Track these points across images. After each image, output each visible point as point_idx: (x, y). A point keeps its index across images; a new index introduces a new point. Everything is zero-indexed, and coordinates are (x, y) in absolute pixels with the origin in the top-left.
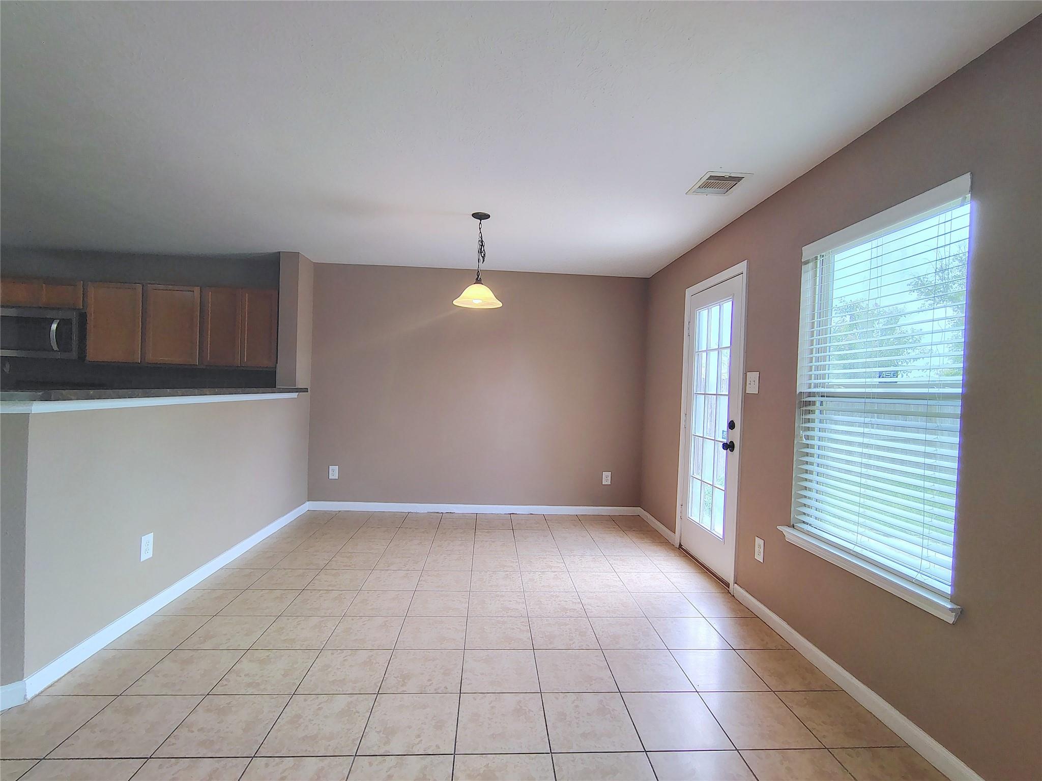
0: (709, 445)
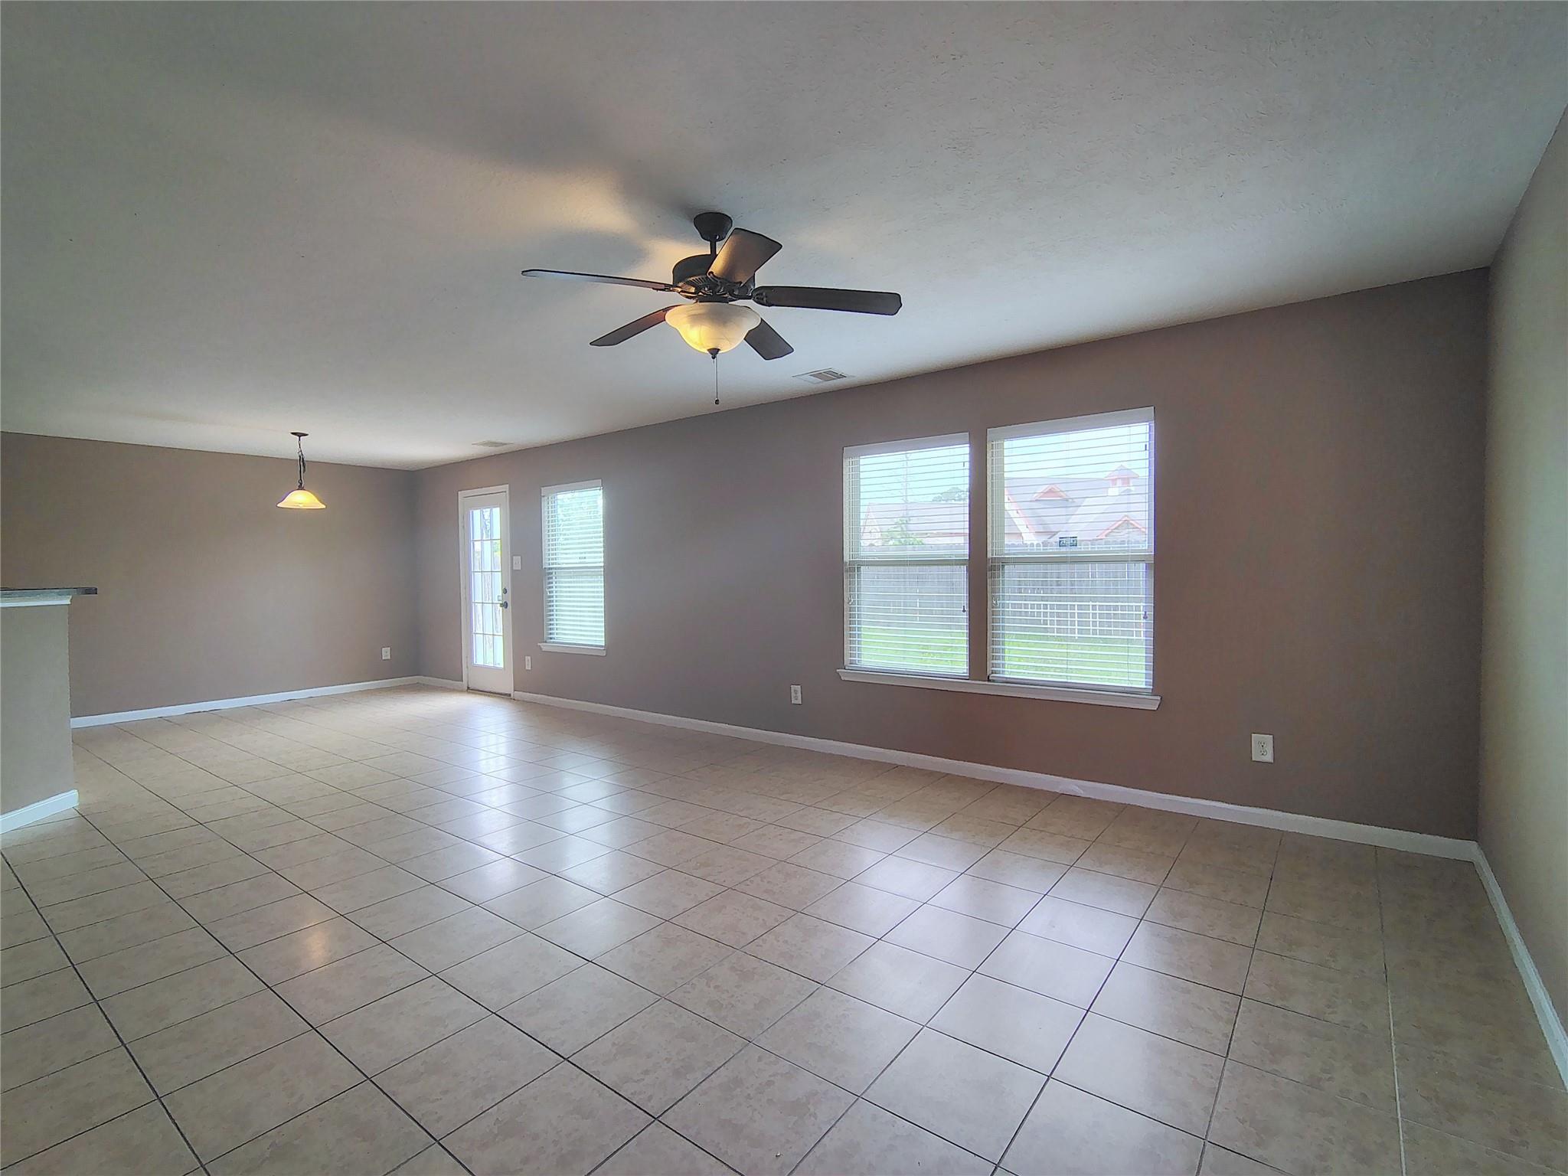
0: (489, 608)
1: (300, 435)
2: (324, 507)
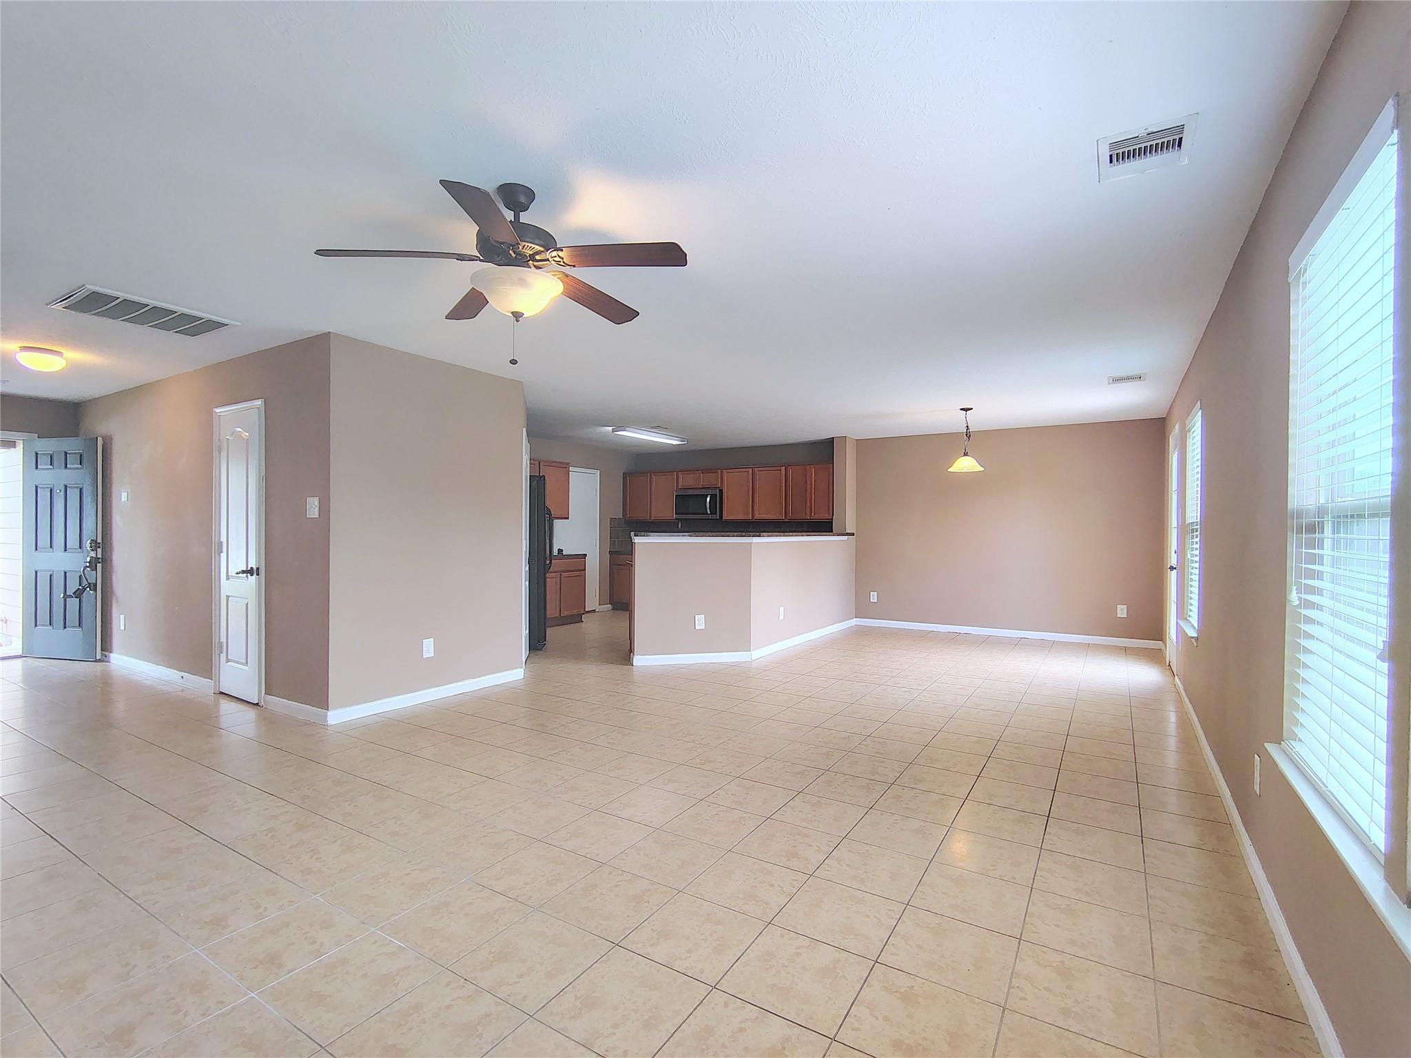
1: (966, 410)
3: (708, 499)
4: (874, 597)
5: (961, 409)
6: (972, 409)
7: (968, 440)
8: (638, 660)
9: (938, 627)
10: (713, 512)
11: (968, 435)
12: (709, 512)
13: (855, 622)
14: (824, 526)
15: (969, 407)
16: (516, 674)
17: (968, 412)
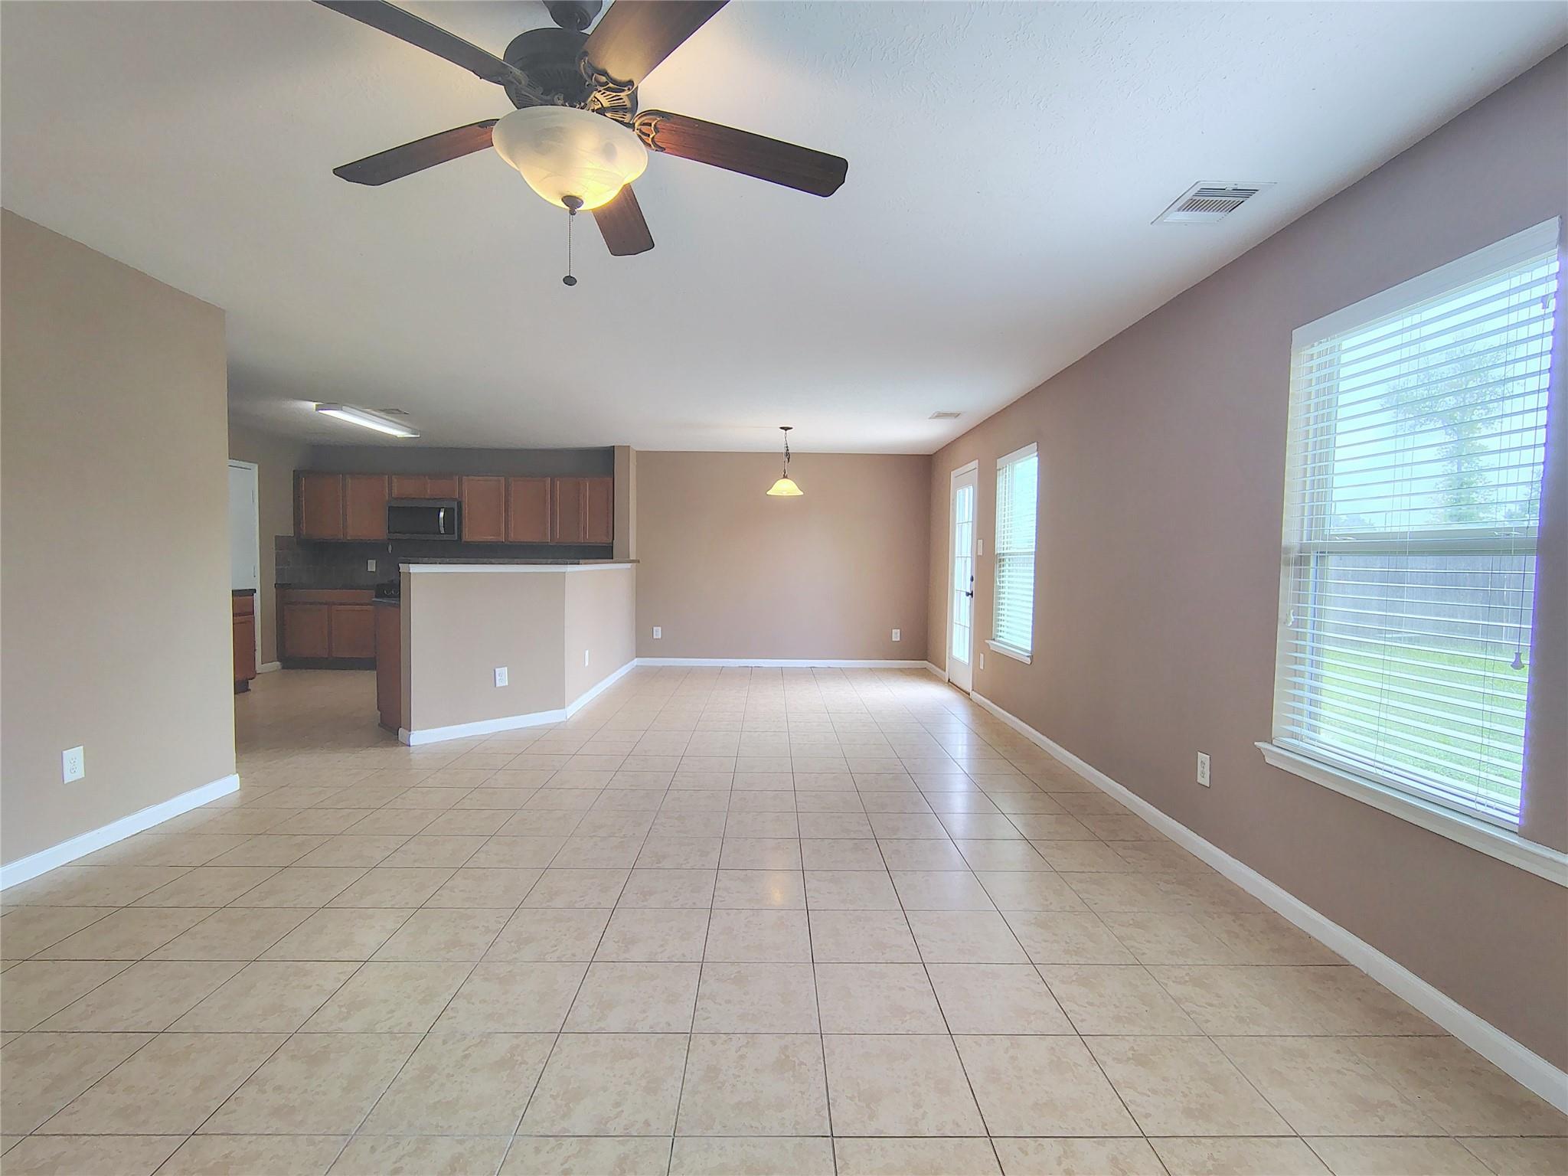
1: (786, 429)
2: (802, 493)
3: (442, 514)
4: (658, 632)
5: (781, 428)
6: (791, 428)
7: (787, 461)
8: (420, 737)
9: (729, 662)
10: (449, 529)
11: (788, 454)
12: (443, 532)
13: (637, 662)
14: (603, 552)
15: (790, 426)
16: (229, 785)
17: (788, 431)
